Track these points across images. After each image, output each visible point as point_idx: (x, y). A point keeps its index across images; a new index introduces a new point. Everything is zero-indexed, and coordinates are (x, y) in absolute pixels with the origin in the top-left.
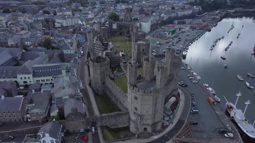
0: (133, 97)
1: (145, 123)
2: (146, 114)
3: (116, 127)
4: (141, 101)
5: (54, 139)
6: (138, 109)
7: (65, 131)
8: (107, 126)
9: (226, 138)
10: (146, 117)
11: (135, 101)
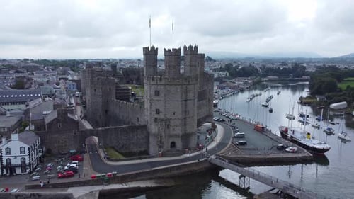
0: (153, 93)
1: (173, 133)
2: (173, 117)
3: (128, 151)
4: (165, 95)
5: (27, 147)
6: (161, 110)
7: (44, 149)
8: (113, 148)
9: (288, 152)
10: (172, 123)
11: (157, 98)
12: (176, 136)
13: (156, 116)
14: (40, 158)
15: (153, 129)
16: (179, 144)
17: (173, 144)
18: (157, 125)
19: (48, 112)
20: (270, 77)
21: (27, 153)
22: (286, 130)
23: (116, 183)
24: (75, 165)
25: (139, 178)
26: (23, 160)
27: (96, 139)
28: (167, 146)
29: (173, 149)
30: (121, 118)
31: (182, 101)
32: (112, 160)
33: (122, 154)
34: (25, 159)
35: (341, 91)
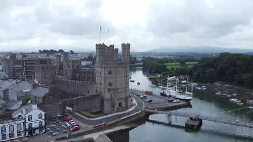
1: (120, 97)
2: (120, 87)
4: (116, 74)
6: (112, 83)
10: (120, 91)
11: (110, 76)
12: (122, 99)
13: (109, 87)
15: (107, 96)
16: (123, 104)
17: (120, 104)
18: (110, 93)
21: (43, 118)
22: (163, 93)
23: (108, 129)
25: (118, 125)
26: (40, 123)
28: (117, 105)
29: (120, 107)
31: (125, 77)
34: (42, 122)
35: (169, 71)
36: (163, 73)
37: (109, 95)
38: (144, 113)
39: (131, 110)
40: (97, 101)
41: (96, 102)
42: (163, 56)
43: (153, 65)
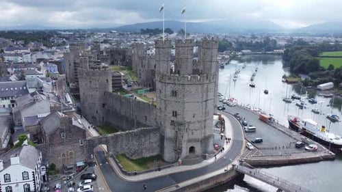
0: (169, 93)
1: (192, 137)
2: (193, 120)
3: (140, 157)
4: (184, 97)
5: (30, 171)
6: (178, 112)
7: (48, 166)
8: (124, 155)
9: (309, 151)
10: (191, 126)
11: (174, 99)
12: (196, 141)
13: (173, 118)
14: (44, 176)
15: (169, 132)
16: (198, 149)
17: (192, 149)
18: (174, 129)
19: (45, 115)
20: (244, 51)
21: (31, 178)
22: (295, 121)
24: (88, 186)
26: (26, 187)
27: (105, 147)
28: (185, 152)
29: (192, 154)
30: (123, 114)
31: (202, 102)
32: (129, 175)
33: (135, 161)
34: (29, 185)
35: (323, 70)
36: (311, 74)
37: (173, 132)
38: (233, 174)
39: (211, 161)
40: (154, 139)
41: (151, 141)
42: (324, 38)
43: (297, 57)
